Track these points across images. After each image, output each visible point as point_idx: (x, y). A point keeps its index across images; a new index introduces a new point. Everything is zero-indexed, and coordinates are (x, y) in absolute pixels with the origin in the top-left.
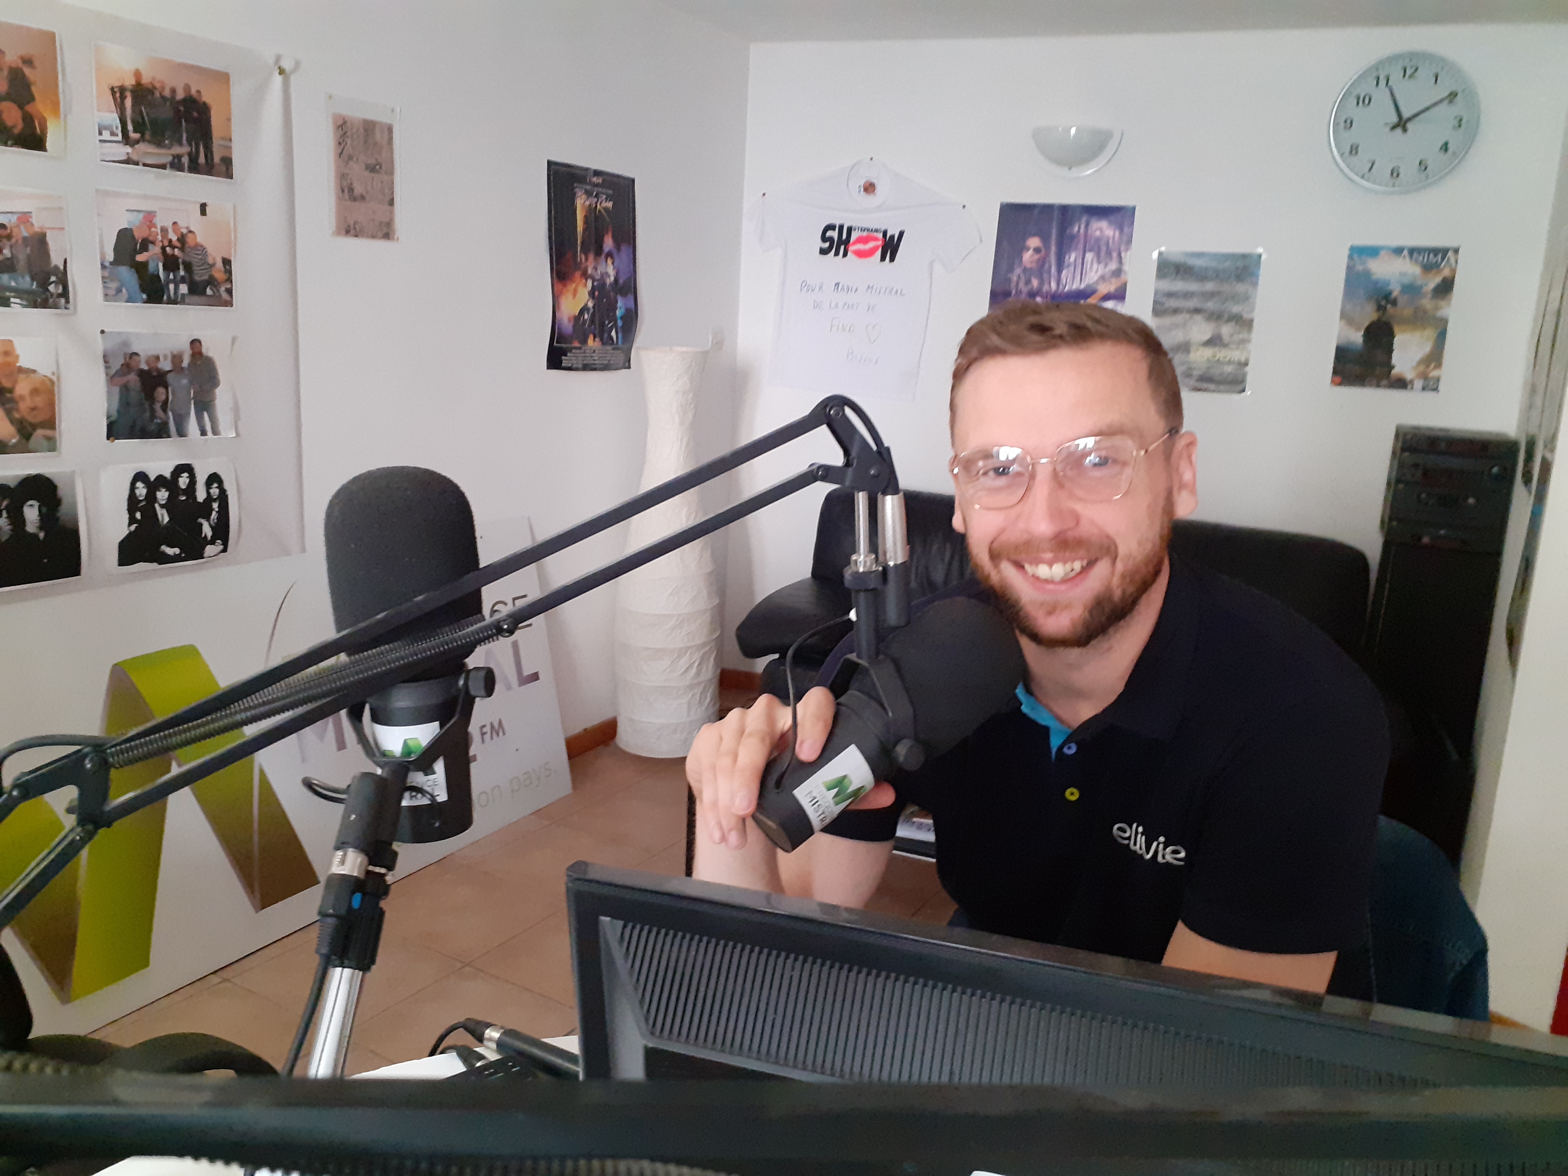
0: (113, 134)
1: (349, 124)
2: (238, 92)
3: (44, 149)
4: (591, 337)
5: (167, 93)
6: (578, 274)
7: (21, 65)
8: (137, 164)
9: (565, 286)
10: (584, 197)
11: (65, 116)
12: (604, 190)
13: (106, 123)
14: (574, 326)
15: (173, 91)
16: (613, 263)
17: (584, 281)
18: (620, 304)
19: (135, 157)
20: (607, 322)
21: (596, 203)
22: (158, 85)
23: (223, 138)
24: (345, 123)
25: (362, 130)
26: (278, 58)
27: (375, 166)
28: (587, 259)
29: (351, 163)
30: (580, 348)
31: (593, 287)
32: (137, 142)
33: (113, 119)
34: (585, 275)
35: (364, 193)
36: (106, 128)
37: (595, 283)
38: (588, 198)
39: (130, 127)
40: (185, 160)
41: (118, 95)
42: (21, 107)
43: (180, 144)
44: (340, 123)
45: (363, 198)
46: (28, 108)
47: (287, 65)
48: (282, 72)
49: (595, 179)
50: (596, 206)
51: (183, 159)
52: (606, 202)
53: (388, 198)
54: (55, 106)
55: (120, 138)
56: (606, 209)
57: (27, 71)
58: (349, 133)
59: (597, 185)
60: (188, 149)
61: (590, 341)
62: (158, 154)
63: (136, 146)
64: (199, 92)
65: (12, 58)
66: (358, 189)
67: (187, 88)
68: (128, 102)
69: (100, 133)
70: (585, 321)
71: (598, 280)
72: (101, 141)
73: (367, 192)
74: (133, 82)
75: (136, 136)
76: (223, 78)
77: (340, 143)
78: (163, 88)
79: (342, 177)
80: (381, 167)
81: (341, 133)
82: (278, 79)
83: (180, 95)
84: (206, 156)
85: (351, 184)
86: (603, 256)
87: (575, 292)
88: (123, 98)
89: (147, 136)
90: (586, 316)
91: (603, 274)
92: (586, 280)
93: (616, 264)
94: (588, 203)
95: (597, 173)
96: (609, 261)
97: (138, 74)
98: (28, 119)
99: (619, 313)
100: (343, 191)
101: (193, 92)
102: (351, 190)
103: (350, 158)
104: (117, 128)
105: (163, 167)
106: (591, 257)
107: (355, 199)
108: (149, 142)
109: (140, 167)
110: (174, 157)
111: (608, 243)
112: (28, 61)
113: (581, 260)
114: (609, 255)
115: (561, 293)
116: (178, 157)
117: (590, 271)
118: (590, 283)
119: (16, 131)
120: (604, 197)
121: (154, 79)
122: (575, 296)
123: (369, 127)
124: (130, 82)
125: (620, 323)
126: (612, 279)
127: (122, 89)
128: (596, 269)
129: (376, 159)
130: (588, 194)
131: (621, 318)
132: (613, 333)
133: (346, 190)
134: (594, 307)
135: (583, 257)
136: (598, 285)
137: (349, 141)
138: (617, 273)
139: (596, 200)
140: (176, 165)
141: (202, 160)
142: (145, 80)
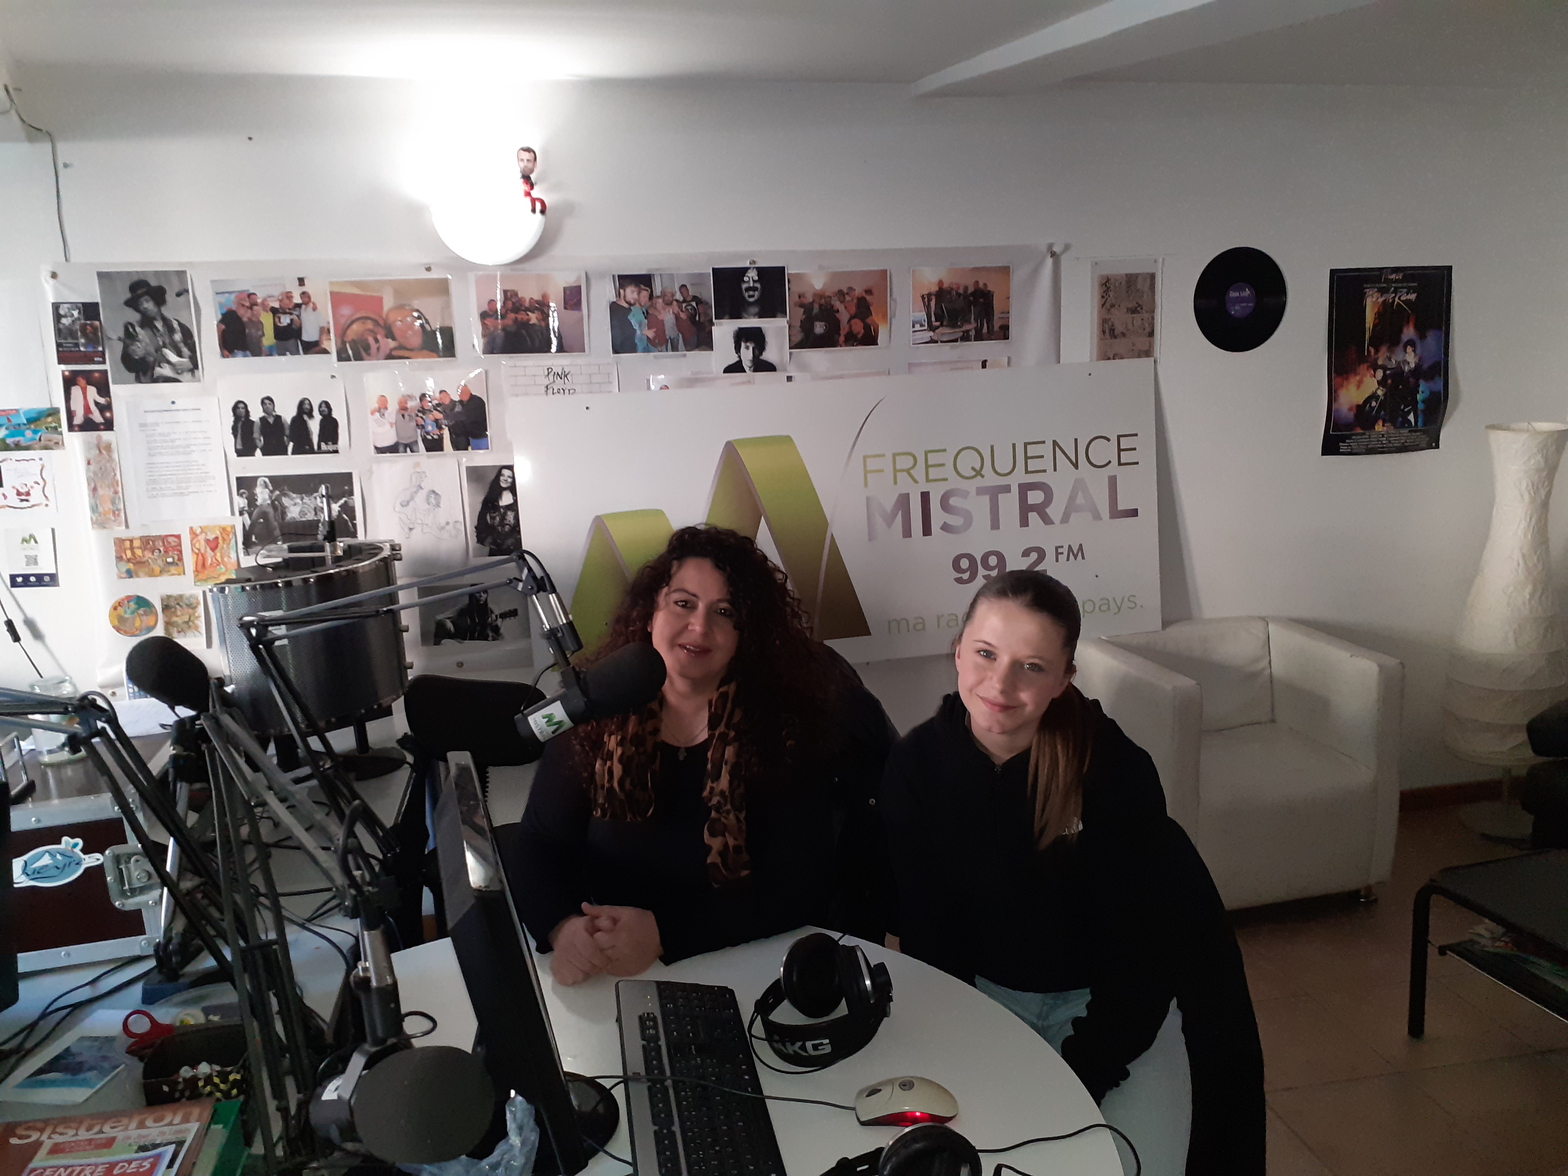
0: (922, 325)
1: (1112, 281)
2: (1017, 277)
3: (877, 344)
4: (1380, 423)
5: (961, 291)
6: (1363, 367)
7: (864, 295)
8: (936, 342)
9: (1347, 379)
10: (1376, 294)
11: (891, 320)
12: (1405, 285)
13: (917, 320)
14: (1356, 416)
15: (966, 288)
16: (1414, 351)
17: (1372, 372)
18: (1421, 389)
19: (936, 338)
20: (1402, 407)
21: (1394, 298)
22: (954, 286)
23: (1002, 313)
24: (1108, 280)
25: (1124, 283)
26: (1050, 246)
27: (1136, 308)
28: (1377, 351)
29: (1113, 310)
30: (1363, 434)
31: (1385, 376)
32: (938, 328)
33: (923, 315)
34: (1375, 367)
35: (1124, 331)
36: (917, 323)
37: (1388, 372)
38: (1381, 296)
39: (933, 319)
40: (972, 333)
41: (926, 300)
42: (863, 320)
43: (970, 323)
44: (1104, 282)
45: (1123, 335)
46: (868, 321)
47: (1056, 249)
48: (1053, 254)
49: (1393, 276)
50: (1394, 301)
51: (970, 333)
52: (1407, 294)
53: (1148, 330)
54: (885, 316)
55: (926, 327)
56: (1407, 302)
57: (868, 298)
58: (1112, 287)
59: (1396, 281)
60: (976, 325)
61: (1379, 427)
62: (954, 332)
63: (937, 331)
64: (985, 285)
65: (859, 291)
66: (1119, 328)
67: (977, 282)
68: (933, 303)
69: (914, 327)
70: (1372, 408)
71: (1389, 369)
72: (914, 332)
73: (1128, 330)
74: (938, 289)
75: (938, 324)
76: (1005, 271)
77: (1103, 297)
78: (958, 288)
79: (1104, 321)
80: (1142, 309)
81: (1105, 288)
82: (1049, 261)
83: (971, 289)
84: (988, 328)
85: (1113, 325)
86: (1401, 345)
87: (1359, 384)
88: (929, 300)
89: (945, 323)
90: (1374, 404)
91: (1399, 362)
92: (1375, 373)
93: (1418, 351)
94: (1381, 300)
95: (1396, 270)
96: (1409, 349)
97: (941, 283)
98: (867, 327)
99: (1419, 397)
100: (1104, 332)
101: (981, 285)
102: (1112, 330)
103: (1113, 306)
104: (924, 321)
105: (956, 341)
106: (1384, 350)
107: (1115, 337)
108: (947, 326)
109: (939, 344)
110: (964, 332)
111: (1409, 333)
112: (869, 292)
113: (1369, 351)
114: (1411, 343)
115: (1342, 386)
116: (968, 331)
117: (1380, 362)
118: (1380, 374)
119: (860, 336)
120: (1405, 290)
121: (952, 283)
122: (1358, 387)
123: (1131, 280)
124: (935, 289)
125: (1421, 406)
126: (1413, 365)
127: (929, 295)
128: (1390, 359)
129: (1137, 303)
130: (1382, 291)
131: (1423, 402)
132: (1411, 417)
133: (1107, 331)
134: (1385, 395)
135: (1372, 350)
136: (1390, 374)
137: (1111, 294)
138: (1420, 359)
139: (1394, 295)
140: (965, 338)
141: (985, 330)
142: (945, 286)
